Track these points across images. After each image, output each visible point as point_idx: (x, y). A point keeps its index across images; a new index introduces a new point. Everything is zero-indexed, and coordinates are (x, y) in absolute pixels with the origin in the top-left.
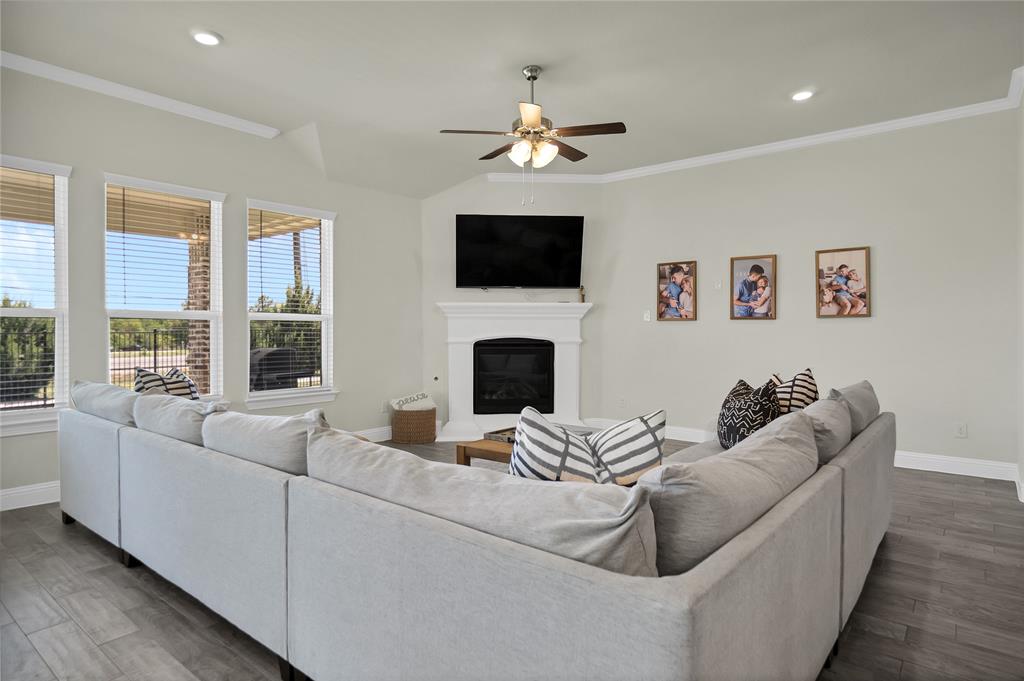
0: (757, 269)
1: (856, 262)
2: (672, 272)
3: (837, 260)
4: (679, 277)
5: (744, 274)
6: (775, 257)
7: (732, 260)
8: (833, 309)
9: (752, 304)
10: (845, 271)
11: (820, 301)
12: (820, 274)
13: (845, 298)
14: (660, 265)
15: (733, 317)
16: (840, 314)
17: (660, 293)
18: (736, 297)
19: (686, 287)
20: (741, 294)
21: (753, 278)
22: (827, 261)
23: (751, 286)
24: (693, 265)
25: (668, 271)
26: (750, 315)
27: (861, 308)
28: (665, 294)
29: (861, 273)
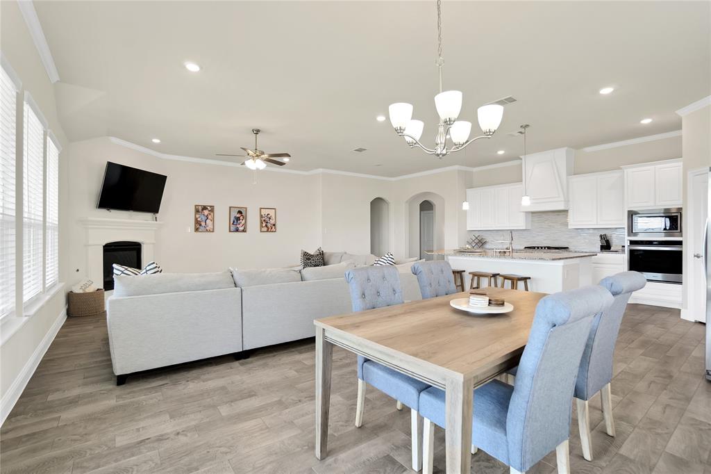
0: (240, 212)
1: (272, 213)
2: (203, 210)
3: (267, 212)
4: (206, 212)
5: (235, 214)
6: (246, 208)
7: (230, 207)
8: (265, 229)
9: (238, 226)
10: (269, 216)
11: (261, 226)
12: (261, 216)
13: (269, 225)
14: (196, 206)
15: (230, 231)
16: (268, 231)
17: (196, 219)
18: (232, 223)
19: (210, 217)
20: (234, 222)
21: (238, 215)
22: (264, 212)
23: (238, 219)
24: (212, 207)
25: (200, 209)
26: (237, 230)
27: (273, 229)
28: (199, 219)
29: (273, 217)
